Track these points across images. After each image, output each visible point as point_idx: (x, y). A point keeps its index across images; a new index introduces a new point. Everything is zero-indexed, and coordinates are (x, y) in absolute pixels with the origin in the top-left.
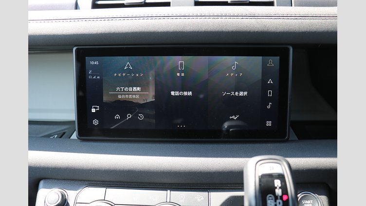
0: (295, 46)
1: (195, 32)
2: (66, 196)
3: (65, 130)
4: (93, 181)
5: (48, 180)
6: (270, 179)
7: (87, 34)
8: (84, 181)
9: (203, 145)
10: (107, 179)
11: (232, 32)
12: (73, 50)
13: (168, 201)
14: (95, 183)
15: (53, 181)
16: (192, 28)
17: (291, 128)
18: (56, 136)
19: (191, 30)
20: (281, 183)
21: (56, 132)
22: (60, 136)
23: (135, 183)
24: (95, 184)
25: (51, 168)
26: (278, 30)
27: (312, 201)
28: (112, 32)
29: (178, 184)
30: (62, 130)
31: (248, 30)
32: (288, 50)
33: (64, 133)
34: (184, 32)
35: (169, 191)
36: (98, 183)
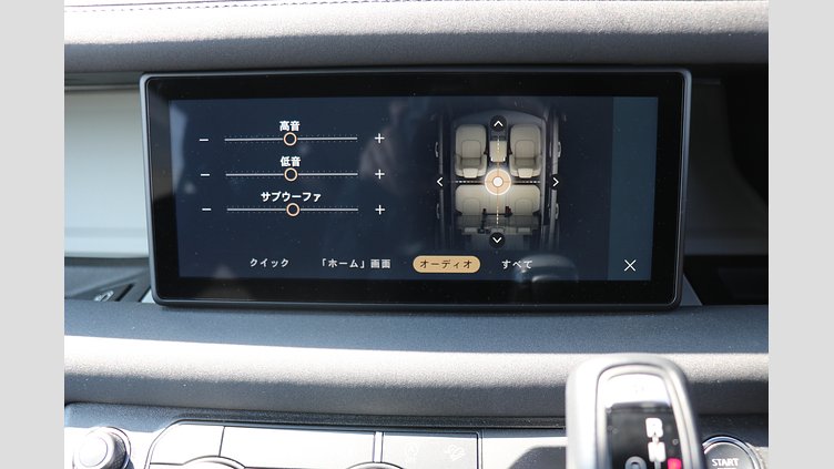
0: (699, 71)
1: (444, 34)
2: (127, 445)
3: (133, 278)
4: (191, 408)
5: (82, 406)
6: (635, 417)
7: (172, 43)
8: (172, 407)
9: (464, 319)
10: (228, 404)
11: (539, 34)
12: (138, 83)
13: (377, 459)
14: (199, 412)
15: (95, 407)
16: (436, 24)
17: (685, 278)
18: (110, 294)
19: (434, 30)
20: (664, 428)
21: (111, 284)
22: (118, 295)
23: (296, 413)
24: (196, 415)
25: (89, 377)
26: (657, 29)
27: (736, 460)
28: (234, 37)
29: (403, 416)
30: (127, 279)
31: (579, 28)
32: (681, 79)
33: (130, 287)
34: (416, 35)
35: (379, 434)
36: (205, 412)
